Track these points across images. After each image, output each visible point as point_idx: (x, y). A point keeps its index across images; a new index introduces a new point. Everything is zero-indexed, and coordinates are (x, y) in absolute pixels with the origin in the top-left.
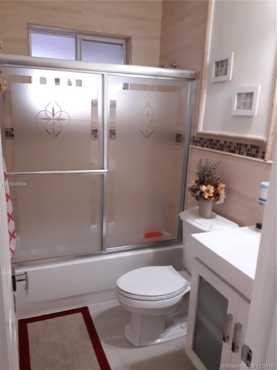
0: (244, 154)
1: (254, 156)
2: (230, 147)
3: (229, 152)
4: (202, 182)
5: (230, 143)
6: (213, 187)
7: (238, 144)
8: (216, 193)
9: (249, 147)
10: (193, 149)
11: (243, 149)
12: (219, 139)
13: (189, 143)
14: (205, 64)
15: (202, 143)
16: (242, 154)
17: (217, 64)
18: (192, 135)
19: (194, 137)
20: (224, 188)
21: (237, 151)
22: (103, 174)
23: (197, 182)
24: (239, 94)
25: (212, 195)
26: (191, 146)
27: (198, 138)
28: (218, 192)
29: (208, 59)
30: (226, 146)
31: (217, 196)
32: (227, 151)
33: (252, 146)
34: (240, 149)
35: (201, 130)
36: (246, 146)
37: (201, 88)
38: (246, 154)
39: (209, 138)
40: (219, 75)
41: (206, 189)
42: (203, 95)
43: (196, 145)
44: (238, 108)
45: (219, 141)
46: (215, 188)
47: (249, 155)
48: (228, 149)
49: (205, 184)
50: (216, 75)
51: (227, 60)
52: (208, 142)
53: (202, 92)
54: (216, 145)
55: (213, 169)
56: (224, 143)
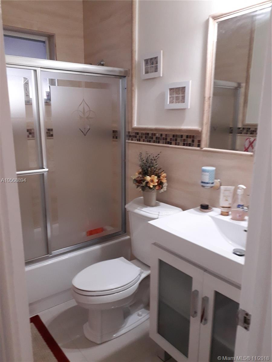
0: (180, 144)
1: (190, 145)
2: (166, 139)
3: (166, 143)
4: (145, 172)
5: (166, 135)
6: (156, 177)
7: (174, 136)
8: (159, 182)
9: (184, 138)
10: (130, 144)
11: (179, 140)
12: (155, 132)
13: (125, 138)
14: (134, 62)
15: (138, 138)
16: (178, 145)
17: (147, 61)
18: (127, 130)
19: (129, 132)
20: (166, 177)
21: (173, 142)
22: (43, 174)
23: (140, 173)
24: (171, 89)
25: (156, 184)
26: (127, 141)
27: (134, 133)
28: (161, 181)
29: (136, 57)
30: (162, 139)
31: (161, 185)
32: (163, 143)
33: (187, 137)
34: (176, 140)
35: (135, 125)
36: (182, 136)
37: (132, 85)
38: (182, 144)
39: (144, 132)
40: (149, 72)
41: (151, 179)
42: (135, 92)
43: (132, 140)
44: (171, 102)
45: (155, 134)
46: (158, 177)
47: (185, 144)
48: (164, 141)
49: (148, 174)
50: (147, 72)
51: (156, 58)
52: (144, 137)
53: (133, 88)
54: (152, 138)
55: (155, 160)
56: (159, 136)
